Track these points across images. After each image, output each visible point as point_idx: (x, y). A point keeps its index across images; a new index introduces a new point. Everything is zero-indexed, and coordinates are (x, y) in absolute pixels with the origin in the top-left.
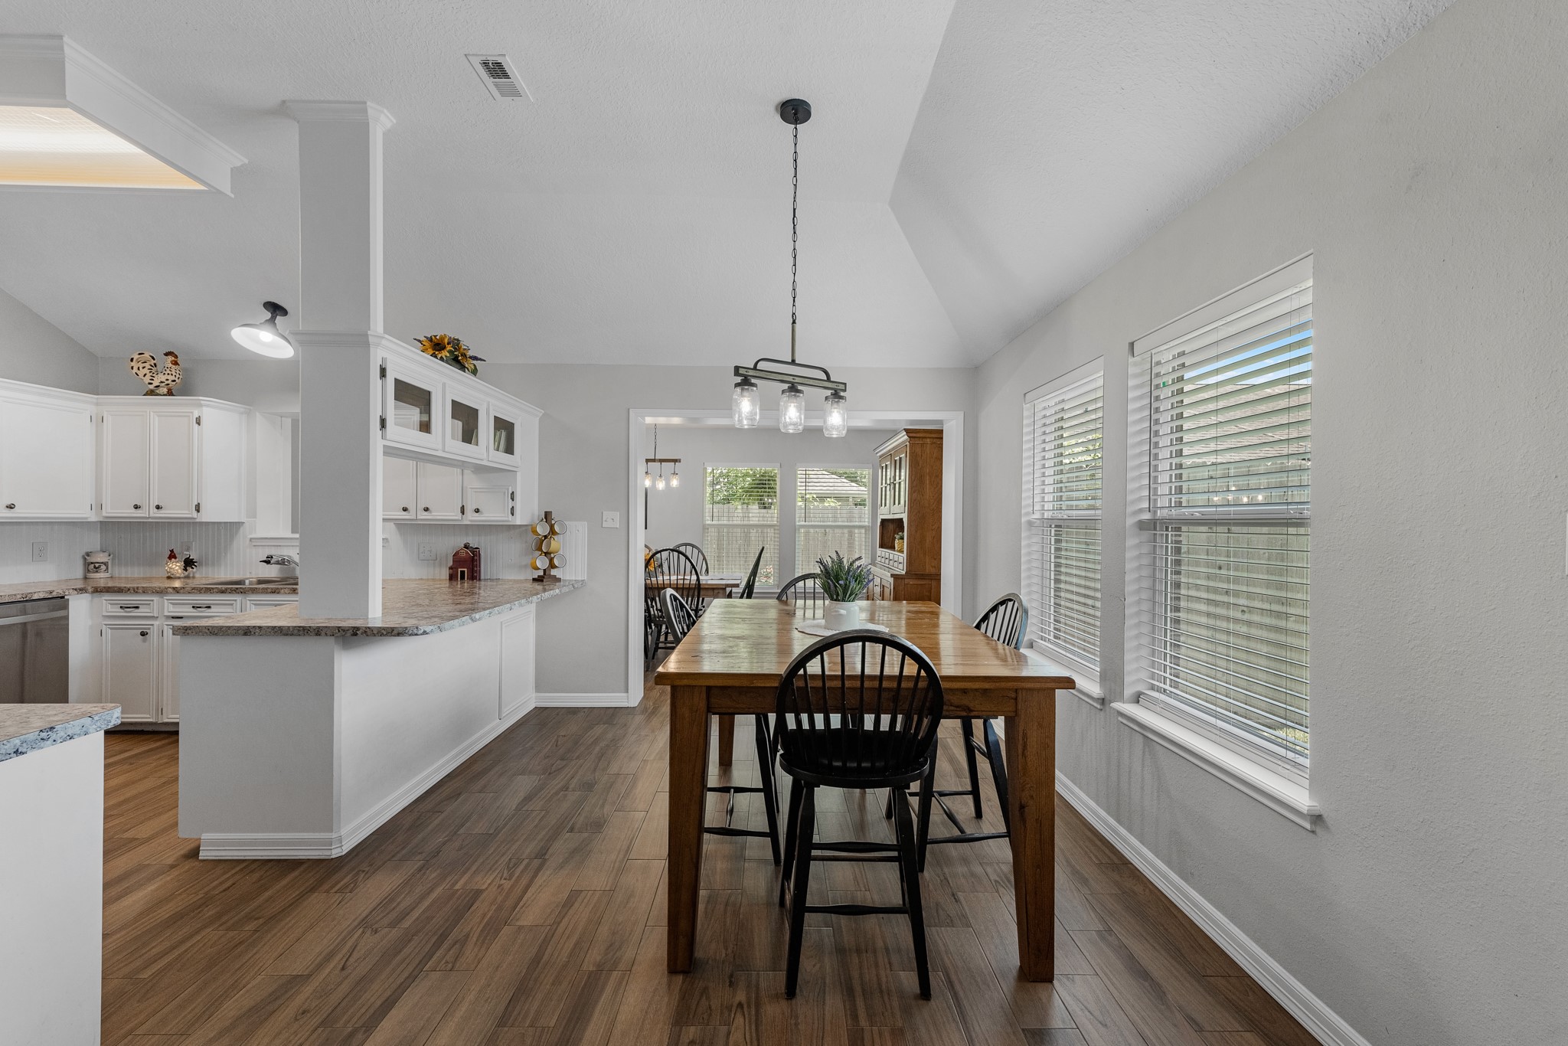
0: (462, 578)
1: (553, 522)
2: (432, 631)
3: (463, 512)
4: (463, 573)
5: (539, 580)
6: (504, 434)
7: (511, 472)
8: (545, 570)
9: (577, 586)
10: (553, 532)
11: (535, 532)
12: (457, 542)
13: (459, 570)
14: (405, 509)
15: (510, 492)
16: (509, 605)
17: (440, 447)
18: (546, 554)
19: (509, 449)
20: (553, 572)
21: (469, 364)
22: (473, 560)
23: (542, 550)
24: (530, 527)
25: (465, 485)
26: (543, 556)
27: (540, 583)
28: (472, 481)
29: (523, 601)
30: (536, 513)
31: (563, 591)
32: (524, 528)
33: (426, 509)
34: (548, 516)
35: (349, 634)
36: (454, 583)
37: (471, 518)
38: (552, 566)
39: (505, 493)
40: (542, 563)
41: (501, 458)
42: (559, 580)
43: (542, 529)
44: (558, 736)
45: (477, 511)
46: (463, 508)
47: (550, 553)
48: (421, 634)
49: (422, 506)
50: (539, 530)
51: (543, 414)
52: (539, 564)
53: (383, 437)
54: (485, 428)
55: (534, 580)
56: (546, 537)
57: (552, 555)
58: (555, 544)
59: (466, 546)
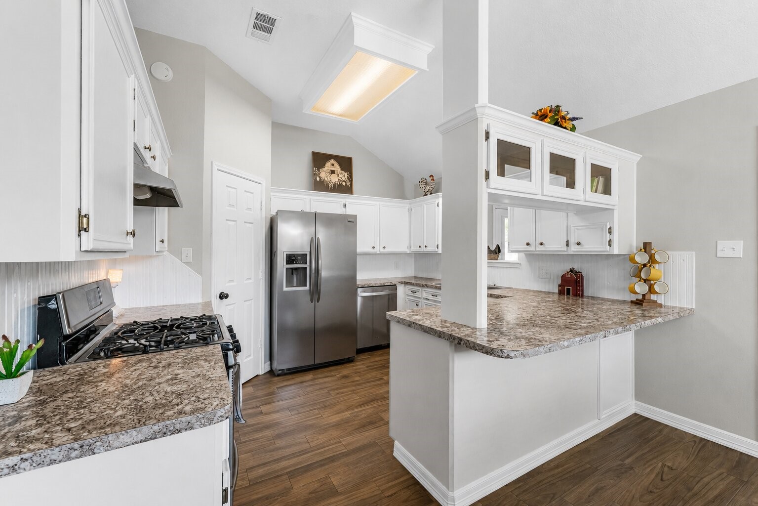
0: (568, 293)
1: (653, 252)
2: (516, 356)
3: (567, 245)
4: (568, 290)
5: (638, 303)
6: (601, 179)
7: (607, 211)
8: (644, 295)
9: (683, 315)
10: (652, 260)
11: (632, 260)
12: (564, 268)
13: (566, 287)
14: (528, 244)
15: (608, 227)
16: (603, 333)
17: (539, 192)
18: (645, 281)
19: (607, 191)
20: (653, 297)
21: (569, 125)
22: (576, 282)
23: (640, 277)
24: (628, 256)
25: (569, 224)
26: (642, 283)
27: (638, 306)
28: (575, 221)
29: (620, 329)
30: (635, 244)
31: (666, 320)
32: (622, 257)
33: (541, 244)
34: (646, 247)
35: (456, 341)
36: (562, 297)
37: (574, 249)
38: (651, 290)
39: (602, 228)
40: (641, 288)
41: (600, 199)
42: (661, 306)
43: (642, 258)
44: (664, 466)
45: (579, 244)
46: (568, 241)
47: (650, 280)
48: (505, 357)
49: (538, 242)
50: (638, 259)
51: (641, 158)
52: (637, 289)
53: (488, 186)
54: (582, 174)
55: (632, 302)
56: (645, 265)
57: (652, 282)
58: (655, 272)
59: (572, 270)
